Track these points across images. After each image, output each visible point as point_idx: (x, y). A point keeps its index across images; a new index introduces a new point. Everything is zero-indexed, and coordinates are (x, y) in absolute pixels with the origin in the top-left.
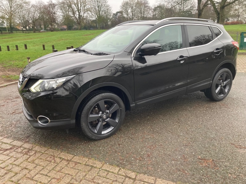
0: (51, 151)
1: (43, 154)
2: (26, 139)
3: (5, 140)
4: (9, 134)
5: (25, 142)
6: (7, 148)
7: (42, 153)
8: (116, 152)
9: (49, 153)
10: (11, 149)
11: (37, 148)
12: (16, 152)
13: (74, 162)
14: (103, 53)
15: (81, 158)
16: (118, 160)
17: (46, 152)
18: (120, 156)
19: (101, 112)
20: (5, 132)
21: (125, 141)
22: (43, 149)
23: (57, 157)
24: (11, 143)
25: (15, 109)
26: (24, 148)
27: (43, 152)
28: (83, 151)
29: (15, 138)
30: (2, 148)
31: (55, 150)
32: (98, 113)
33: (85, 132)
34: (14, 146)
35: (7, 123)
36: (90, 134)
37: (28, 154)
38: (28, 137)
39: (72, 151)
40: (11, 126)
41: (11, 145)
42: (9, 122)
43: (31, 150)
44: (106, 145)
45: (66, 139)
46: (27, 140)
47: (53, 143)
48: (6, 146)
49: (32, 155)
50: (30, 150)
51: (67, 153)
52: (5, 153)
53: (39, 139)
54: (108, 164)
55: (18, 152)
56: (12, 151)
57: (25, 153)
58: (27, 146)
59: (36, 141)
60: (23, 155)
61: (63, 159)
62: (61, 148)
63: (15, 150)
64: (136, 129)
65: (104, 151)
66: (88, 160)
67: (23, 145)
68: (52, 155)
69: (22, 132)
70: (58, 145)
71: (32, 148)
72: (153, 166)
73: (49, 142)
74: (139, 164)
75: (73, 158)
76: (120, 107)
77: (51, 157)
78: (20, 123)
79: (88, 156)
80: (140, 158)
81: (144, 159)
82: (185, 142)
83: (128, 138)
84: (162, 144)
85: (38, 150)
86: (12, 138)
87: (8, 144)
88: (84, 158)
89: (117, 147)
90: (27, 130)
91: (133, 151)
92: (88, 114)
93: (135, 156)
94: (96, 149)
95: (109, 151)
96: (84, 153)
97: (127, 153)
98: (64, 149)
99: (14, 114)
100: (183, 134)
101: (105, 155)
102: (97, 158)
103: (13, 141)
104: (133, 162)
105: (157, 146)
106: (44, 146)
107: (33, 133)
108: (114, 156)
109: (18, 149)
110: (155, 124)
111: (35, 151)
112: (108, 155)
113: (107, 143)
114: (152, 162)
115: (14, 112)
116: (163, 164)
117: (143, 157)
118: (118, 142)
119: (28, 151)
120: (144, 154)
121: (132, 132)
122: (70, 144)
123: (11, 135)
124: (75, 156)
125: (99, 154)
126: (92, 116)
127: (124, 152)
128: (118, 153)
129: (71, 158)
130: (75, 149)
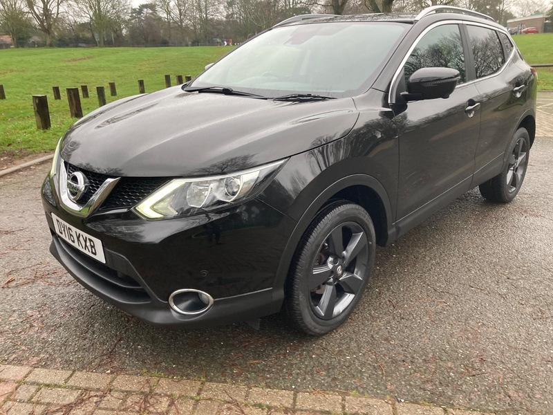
0: (216, 390)
1: (197, 401)
2: (108, 360)
3: (42, 375)
4: (40, 353)
5: (112, 373)
6: (66, 402)
7: (192, 398)
8: (394, 361)
9: (217, 395)
10: (80, 401)
11: (165, 385)
12: (106, 409)
13: (306, 411)
14: (309, 95)
15: (319, 396)
16: (418, 383)
17: (204, 395)
18: (415, 371)
19: (330, 259)
20: (23, 348)
21: (392, 328)
22: (189, 387)
23: (246, 405)
24: (71, 383)
25: (7, 271)
26: (123, 392)
27: (194, 395)
28: (306, 373)
29: (68, 362)
30: (49, 404)
31: (225, 382)
32: (325, 263)
33: (302, 319)
34: (86, 390)
35: (10, 316)
36: (313, 323)
37: (151, 409)
38: (111, 354)
39: (277, 379)
40: (32, 326)
41: (72, 388)
42: (15, 315)
43: (151, 393)
45: (233, 345)
46: (115, 364)
47: (203, 363)
48: (59, 395)
49: (167, 412)
50: (147, 396)
51: (268, 386)
53: (152, 354)
54: (403, 401)
55: (113, 410)
56: (90, 409)
57: (137, 408)
58: (125, 382)
59: (143, 361)
61: (269, 408)
62: (239, 375)
63: (96, 403)
64: (393, 292)
65: (362, 365)
66: (343, 400)
67: (111, 382)
68: (229, 402)
69: (80, 341)
70: (223, 367)
71: (150, 387)
72: (515, 385)
73: (188, 361)
74: (480, 387)
75: (295, 400)
76: (368, 241)
77: (229, 409)
78: (52, 313)
79: (333, 385)
80: (467, 370)
81: (480, 370)
82: (529, 310)
83: (394, 318)
84: (485, 322)
85: (177, 393)
86: (59, 364)
87: (60, 387)
88: (328, 394)
89: (386, 346)
90: (94, 333)
91: (434, 352)
92: (310, 270)
93: (449, 364)
94: (339, 363)
95: (377, 362)
96: (313, 379)
97: (425, 360)
98: (249, 376)
99: (13, 287)
100: (508, 289)
101: (377, 376)
102: (364, 388)
103: (71, 376)
104: (461, 385)
105: (476, 329)
106: (182, 376)
107: (120, 340)
108: (400, 374)
109: (105, 399)
110: (425, 273)
111: (166, 395)
112: (383, 374)
113: (351, 339)
114: (504, 375)
115: (9, 282)
116: (531, 376)
117: (472, 365)
118: (377, 333)
119: (146, 401)
120: (467, 357)
121: (389, 301)
122: (255, 359)
123: (50, 355)
124: (296, 392)
125: (359, 375)
126: (316, 271)
127: (413, 358)
128: (402, 363)
129: (291, 401)
130: (281, 371)
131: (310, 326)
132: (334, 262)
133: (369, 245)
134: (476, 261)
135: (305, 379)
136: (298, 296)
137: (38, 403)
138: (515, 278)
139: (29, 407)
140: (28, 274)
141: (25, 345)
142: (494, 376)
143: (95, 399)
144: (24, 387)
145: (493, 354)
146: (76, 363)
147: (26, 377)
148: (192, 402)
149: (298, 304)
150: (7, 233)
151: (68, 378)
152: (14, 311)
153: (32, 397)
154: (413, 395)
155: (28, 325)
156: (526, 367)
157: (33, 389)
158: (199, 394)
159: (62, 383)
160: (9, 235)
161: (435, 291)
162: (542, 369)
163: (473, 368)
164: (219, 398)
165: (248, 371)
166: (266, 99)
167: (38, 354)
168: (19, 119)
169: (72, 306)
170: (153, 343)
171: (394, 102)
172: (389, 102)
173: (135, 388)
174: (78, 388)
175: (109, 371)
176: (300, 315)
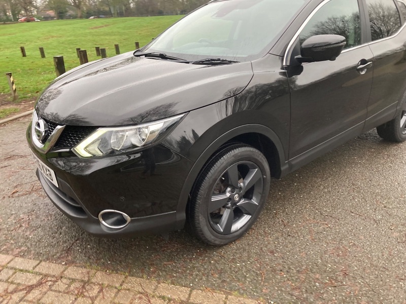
0: (135, 283)
1: (119, 290)
2: (66, 255)
3: (19, 263)
4: (22, 246)
5: (66, 264)
6: (30, 284)
7: (116, 288)
8: (274, 270)
9: (134, 287)
10: (40, 284)
11: (100, 277)
12: (55, 291)
14: (219, 60)
15: (209, 294)
16: (288, 290)
17: (125, 286)
18: (288, 280)
19: (229, 189)
20: (12, 242)
21: (278, 243)
22: (116, 279)
23: (153, 296)
24: (37, 270)
25: (15, 185)
26: (69, 279)
27: (117, 285)
28: (203, 275)
29: (39, 254)
30: (19, 284)
31: (142, 277)
32: (224, 192)
33: (203, 234)
34: (46, 276)
35: (9, 218)
36: (213, 237)
37: (86, 294)
38: (68, 250)
39: (180, 278)
40: (21, 226)
41: (36, 273)
42: (13, 217)
43: (89, 282)
44: (245, 254)
45: (155, 249)
46: (70, 258)
47: (130, 261)
48: (27, 278)
49: (96, 297)
50: (85, 283)
51: (173, 283)
52: (30, 297)
53: (96, 252)
54: (272, 302)
55: (60, 292)
56: (45, 290)
57: (76, 292)
58: (75, 272)
59: (89, 258)
60: (76, 299)
61: (170, 300)
62: (154, 272)
63: (50, 286)
64: (287, 214)
65: (248, 271)
66: (226, 298)
67: (64, 271)
68: (141, 293)
69: (51, 239)
70: (144, 265)
71: (89, 277)
72: (368, 297)
73: (120, 259)
74: (338, 296)
75: (190, 295)
76: (263, 175)
77: (140, 298)
78: (37, 217)
79: (221, 286)
80: (331, 281)
81: (342, 282)
82: (396, 234)
83: (282, 235)
84: (356, 243)
85: (106, 283)
86: (32, 255)
87: (29, 272)
88: (216, 293)
89: (270, 257)
90: (61, 234)
91: (308, 265)
92: (208, 197)
93: (317, 276)
94: (230, 269)
95: (260, 270)
96: (208, 280)
97: (298, 271)
98: (161, 274)
99: (16, 197)
100: (383, 216)
101: (257, 281)
102: (244, 290)
103: (38, 264)
104: (323, 294)
105: (347, 248)
106: (113, 271)
107: (77, 240)
108: (275, 281)
109: (57, 283)
110: (316, 199)
111: (99, 284)
112: (262, 280)
113: (245, 250)
114: (361, 287)
115: (14, 193)
116: (384, 291)
117: (336, 278)
118: (266, 247)
119: (83, 287)
120: (334, 271)
121: (282, 221)
122: (168, 261)
123: (28, 248)
124: (193, 289)
125: (243, 280)
126: (215, 199)
127: (290, 268)
128: (279, 272)
129: (187, 296)
130: (185, 272)
131: (210, 239)
132: (232, 191)
133: (263, 178)
134: (362, 191)
135: (201, 279)
136: (198, 217)
137: (12, 283)
138: (390, 207)
139: (5, 285)
140: (28, 188)
141: (14, 240)
142: (352, 288)
143: (50, 283)
144: (5, 270)
145: (356, 270)
146: (43, 255)
147: (8, 263)
148: (115, 290)
149: (199, 223)
150: (22, 157)
151: (36, 266)
152: (12, 214)
153: (9, 278)
154: (282, 299)
155: (19, 225)
156: (381, 283)
157: (11, 272)
158: (121, 285)
159: (31, 269)
160: (22, 158)
161: (321, 214)
162: (394, 285)
163: (336, 280)
164: (135, 289)
165: (161, 270)
166: (188, 63)
167: (20, 247)
168: (49, 73)
169: (50, 213)
170: (99, 244)
171: (288, 64)
172: (284, 64)
173: (78, 277)
174: (40, 274)
175: (64, 263)
176: (201, 231)
